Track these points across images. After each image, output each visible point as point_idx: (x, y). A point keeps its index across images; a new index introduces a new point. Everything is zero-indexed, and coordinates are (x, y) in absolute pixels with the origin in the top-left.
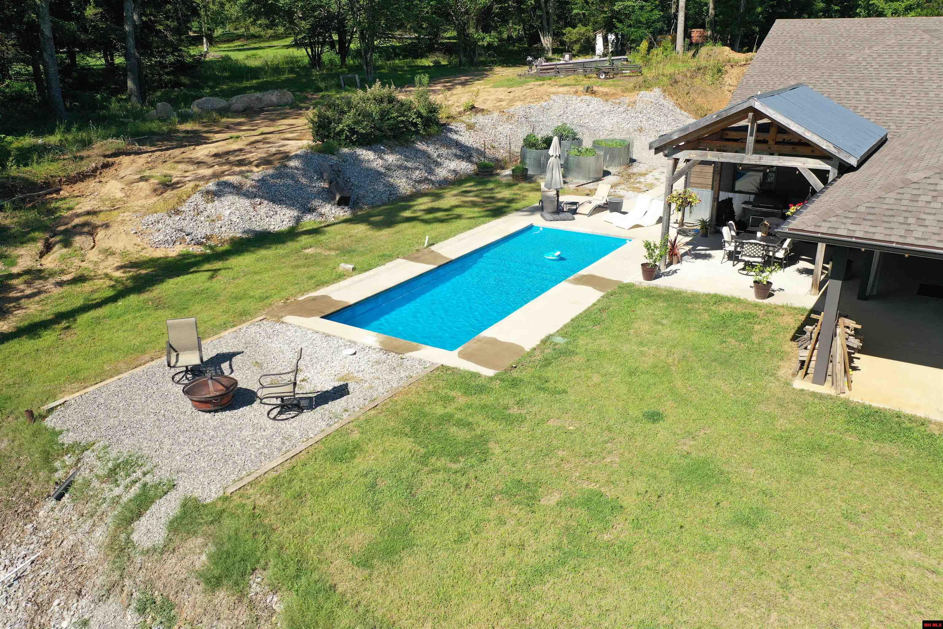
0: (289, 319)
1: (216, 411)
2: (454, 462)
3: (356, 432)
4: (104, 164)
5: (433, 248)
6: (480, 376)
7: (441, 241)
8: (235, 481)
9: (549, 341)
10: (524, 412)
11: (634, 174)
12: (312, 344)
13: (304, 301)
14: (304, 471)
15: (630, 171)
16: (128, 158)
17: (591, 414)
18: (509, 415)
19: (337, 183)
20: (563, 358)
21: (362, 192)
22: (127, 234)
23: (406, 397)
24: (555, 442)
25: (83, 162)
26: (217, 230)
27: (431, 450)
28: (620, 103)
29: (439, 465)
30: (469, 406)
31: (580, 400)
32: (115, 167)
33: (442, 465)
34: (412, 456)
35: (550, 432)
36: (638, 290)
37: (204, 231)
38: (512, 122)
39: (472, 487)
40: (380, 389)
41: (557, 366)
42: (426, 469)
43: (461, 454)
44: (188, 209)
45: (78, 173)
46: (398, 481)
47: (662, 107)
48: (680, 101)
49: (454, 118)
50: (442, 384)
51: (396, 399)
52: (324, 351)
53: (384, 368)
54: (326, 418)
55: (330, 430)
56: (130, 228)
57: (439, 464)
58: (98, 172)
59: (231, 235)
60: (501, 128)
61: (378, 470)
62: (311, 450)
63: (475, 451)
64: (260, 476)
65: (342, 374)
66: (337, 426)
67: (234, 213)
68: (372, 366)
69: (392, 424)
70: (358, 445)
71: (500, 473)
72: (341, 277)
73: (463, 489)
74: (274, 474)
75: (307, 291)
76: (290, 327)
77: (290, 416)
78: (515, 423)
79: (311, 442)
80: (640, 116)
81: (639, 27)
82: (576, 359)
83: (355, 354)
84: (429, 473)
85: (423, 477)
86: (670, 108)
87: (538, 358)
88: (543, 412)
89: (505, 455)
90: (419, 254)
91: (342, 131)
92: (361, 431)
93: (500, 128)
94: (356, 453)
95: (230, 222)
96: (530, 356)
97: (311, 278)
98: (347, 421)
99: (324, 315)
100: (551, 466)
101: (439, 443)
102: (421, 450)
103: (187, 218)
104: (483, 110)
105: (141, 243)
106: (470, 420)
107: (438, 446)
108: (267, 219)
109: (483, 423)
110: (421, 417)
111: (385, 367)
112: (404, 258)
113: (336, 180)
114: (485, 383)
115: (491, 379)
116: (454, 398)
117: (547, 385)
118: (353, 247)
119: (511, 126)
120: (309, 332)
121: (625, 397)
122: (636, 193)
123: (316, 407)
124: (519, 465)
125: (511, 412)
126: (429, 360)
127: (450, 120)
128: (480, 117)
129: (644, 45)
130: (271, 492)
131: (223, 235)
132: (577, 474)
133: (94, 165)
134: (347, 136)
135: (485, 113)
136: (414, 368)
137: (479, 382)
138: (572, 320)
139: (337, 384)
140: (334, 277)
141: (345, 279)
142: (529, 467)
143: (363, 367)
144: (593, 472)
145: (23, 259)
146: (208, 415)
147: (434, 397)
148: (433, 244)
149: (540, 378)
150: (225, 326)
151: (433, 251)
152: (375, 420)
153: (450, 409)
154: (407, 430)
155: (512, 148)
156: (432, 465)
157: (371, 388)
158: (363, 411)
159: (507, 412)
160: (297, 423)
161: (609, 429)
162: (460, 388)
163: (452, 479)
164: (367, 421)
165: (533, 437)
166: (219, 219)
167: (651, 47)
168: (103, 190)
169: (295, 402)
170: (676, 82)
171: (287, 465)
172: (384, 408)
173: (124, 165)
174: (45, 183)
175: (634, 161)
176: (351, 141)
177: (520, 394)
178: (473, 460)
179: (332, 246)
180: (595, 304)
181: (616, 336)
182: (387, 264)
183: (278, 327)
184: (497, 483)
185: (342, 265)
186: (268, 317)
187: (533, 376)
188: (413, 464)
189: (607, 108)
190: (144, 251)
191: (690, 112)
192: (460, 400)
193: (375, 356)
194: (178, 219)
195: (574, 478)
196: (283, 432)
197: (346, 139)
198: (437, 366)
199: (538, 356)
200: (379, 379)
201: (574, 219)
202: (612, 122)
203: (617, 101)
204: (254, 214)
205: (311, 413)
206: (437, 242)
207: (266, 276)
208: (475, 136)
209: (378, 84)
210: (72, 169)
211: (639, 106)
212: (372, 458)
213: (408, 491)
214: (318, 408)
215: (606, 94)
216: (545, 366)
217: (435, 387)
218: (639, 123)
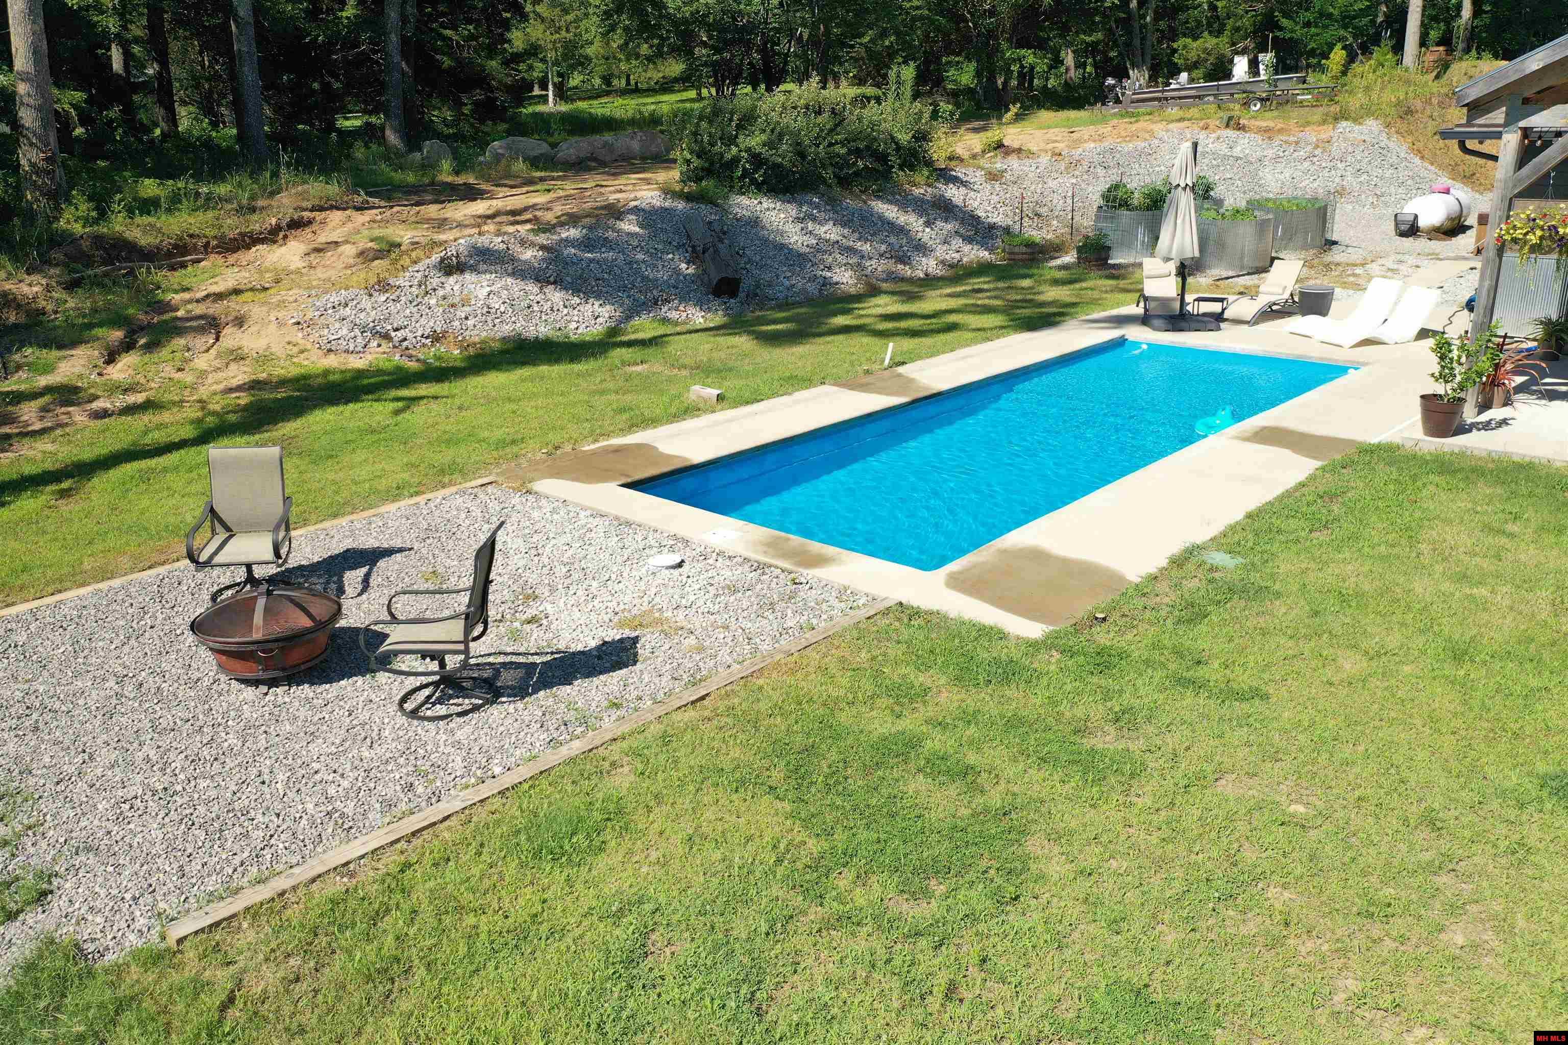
0: (547, 486)
1: (273, 683)
2: (914, 896)
3: (626, 769)
4: (292, 220)
5: (901, 370)
6: (1002, 636)
7: (920, 358)
8: (212, 897)
9: (1194, 560)
10: (1136, 746)
11: (1338, 264)
12: (581, 538)
13: (594, 453)
14: (431, 884)
15: (1328, 258)
16: (339, 213)
17: (1357, 770)
18: (1093, 751)
19: (716, 251)
20: (1237, 603)
21: (767, 276)
22: (280, 324)
23: (791, 680)
24: (1249, 855)
25: (255, 217)
26: (456, 323)
27: (840, 847)
28: (1297, 143)
29: (861, 902)
30: (969, 718)
31: (1312, 724)
32: (315, 227)
33: (871, 903)
34: (779, 861)
35: (1230, 818)
36: (1414, 457)
37: (431, 324)
38: (1077, 173)
39: (968, 996)
40: (724, 656)
41: (1224, 623)
42: (815, 913)
43: (941, 870)
44: (407, 284)
45: (240, 234)
46: (716, 948)
47: (1384, 152)
48: (1420, 145)
49: (962, 160)
50: (896, 651)
51: (761, 682)
52: (604, 556)
53: (745, 604)
54: (552, 724)
55: (551, 758)
56: (290, 315)
57: (860, 897)
58: (281, 235)
59: (484, 334)
60: (1055, 182)
61: (663, 900)
62: (481, 815)
63: (984, 864)
64: (294, 888)
65: (635, 611)
66: (577, 746)
67: (497, 294)
68: (716, 596)
69: (736, 753)
70: (620, 812)
71: (1068, 954)
72: (691, 411)
73: (934, 1002)
74: (337, 885)
75: (608, 435)
76: (544, 502)
77: (459, 709)
78: (1112, 780)
79: (486, 790)
80: (1339, 165)
81: (1325, 27)
82: (1279, 606)
83: (680, 565)
84: (827, 925)
85: (801, 941)
86: (1402, 155)
87: (1167, 600)
88: (1198, 751)
89: (1085, 884)
90: (869, 379)
91: (736, 160)
92: (640, 767)
93: (1052, 184)
94: (608, 835)
95: (485, 309)
96: (1144, 595)
97: (622, 410)
98: (609, 736)
99: (629, 480)
100: (1249, 942)
101: (868, 826)
102: (811, 842)
103: (403, 299)
104: (1019, 150)
105: (301, 342)
106: (972, 758)
107: (863, 835)
108: (565, 311)
109: (1011, 771)
110: (823, 739)
111: (746, 600)
112: (836, 384)
113: (714, 246)
114: (1016, 655)
115: (1034, 646)
116: (926, 691)
117: (1201, 672)
118: (731, 364)
119: (1074, 181)
120: (582, 514)
121: (1457, 723)
122: (1351, 292)
123: (535, 692)
124: (1136, 929)
125: (1097, 742)
126: (867, 590)
127: (953, 163)
128: (1013, 162)
129: (1338, 55)
130: (306, 950)
131: (468, 333)
132: (1353, 985)
133: (274, 221)
134: (744, 169)
135: (1024, 154)
136: (824, 606)
137: (999, 651)
138: (1249, 516)
139: (613, 635)
140: (673, 410)
141: (698, 416)
142: (1171, 938)
143: (692, 598)
144: (1411, 980)
145: (70, 364)
146: (249, 693)
147: (868, 686)
148: (903, 363)
149: (1178, 653)
150: (397, 493)
151: (900, 375)
152: (688, 737)
153: (910, 723)
154: (777, 776)
155: (1076, 219)
156: (839, 898)
157: (701, 649)
158: (660, 710)
159: (1087, 743)
160: (468, 729)
161: (1432, 822)
162: (946, 664)
163: (897, 961)
164: (665, 740)
165: (1174, 831)
166: (465, 302)
167: (1351, 58)
168: (270, 256)
169: (487, 674)
170: (1409, 112)
171: (391, 861)
172: (722, 706)
173: (331, 225)
174: (176, 246)
175: (1335, 243)
176: (753, 181)
177: (1121, 692)
178: (973, 893)
179: (687, 361)
180: (1302, 485)
181: (1383, 558)
182: (797, 394)
183: (516, 500)
184: (1056, 990)
185: (697, 388)
186: (500, 480)
187: (1156, 646)
188: (776, 891)
189: (1270, 153)
190: (302, 356)
191: (1440, 167)
192: (943, 698)
193: (728, 574)
194: (383, 298)
195: (1340, 997)
196: (421, 752)
197: (743, 176)
198: (887, 604)
199: (1167, 596)
200: (727, 627)
201: (1219, 329)
202: (1281, 177)
203: (1292, 139)
204: (538, 298)
205: (520, 705)
206: (912, 360)
207: (528, 407)
208: (1002, 193)
209: (815, 80)
210: (232, 225)
211: (1336, 149)
212: (654, 855)
213: (744, 990)
214: (542, 693)
215: (1267, 130)
216: (1190, 621)
217: (873, 658)
218: (1337, 180)
